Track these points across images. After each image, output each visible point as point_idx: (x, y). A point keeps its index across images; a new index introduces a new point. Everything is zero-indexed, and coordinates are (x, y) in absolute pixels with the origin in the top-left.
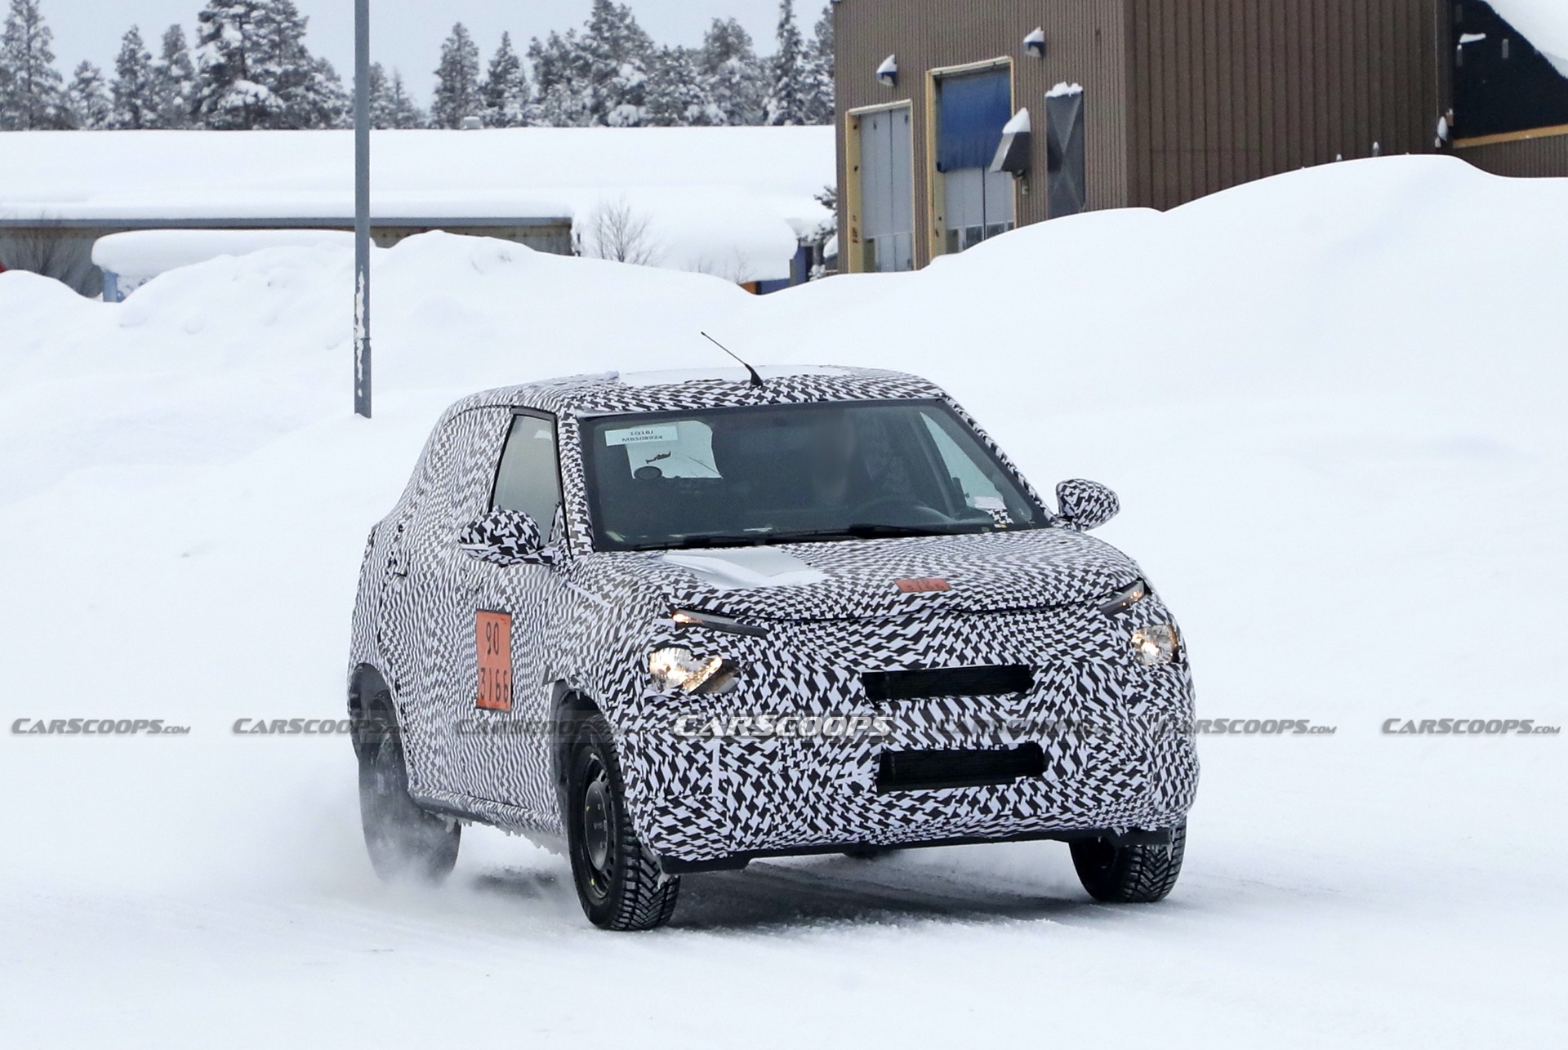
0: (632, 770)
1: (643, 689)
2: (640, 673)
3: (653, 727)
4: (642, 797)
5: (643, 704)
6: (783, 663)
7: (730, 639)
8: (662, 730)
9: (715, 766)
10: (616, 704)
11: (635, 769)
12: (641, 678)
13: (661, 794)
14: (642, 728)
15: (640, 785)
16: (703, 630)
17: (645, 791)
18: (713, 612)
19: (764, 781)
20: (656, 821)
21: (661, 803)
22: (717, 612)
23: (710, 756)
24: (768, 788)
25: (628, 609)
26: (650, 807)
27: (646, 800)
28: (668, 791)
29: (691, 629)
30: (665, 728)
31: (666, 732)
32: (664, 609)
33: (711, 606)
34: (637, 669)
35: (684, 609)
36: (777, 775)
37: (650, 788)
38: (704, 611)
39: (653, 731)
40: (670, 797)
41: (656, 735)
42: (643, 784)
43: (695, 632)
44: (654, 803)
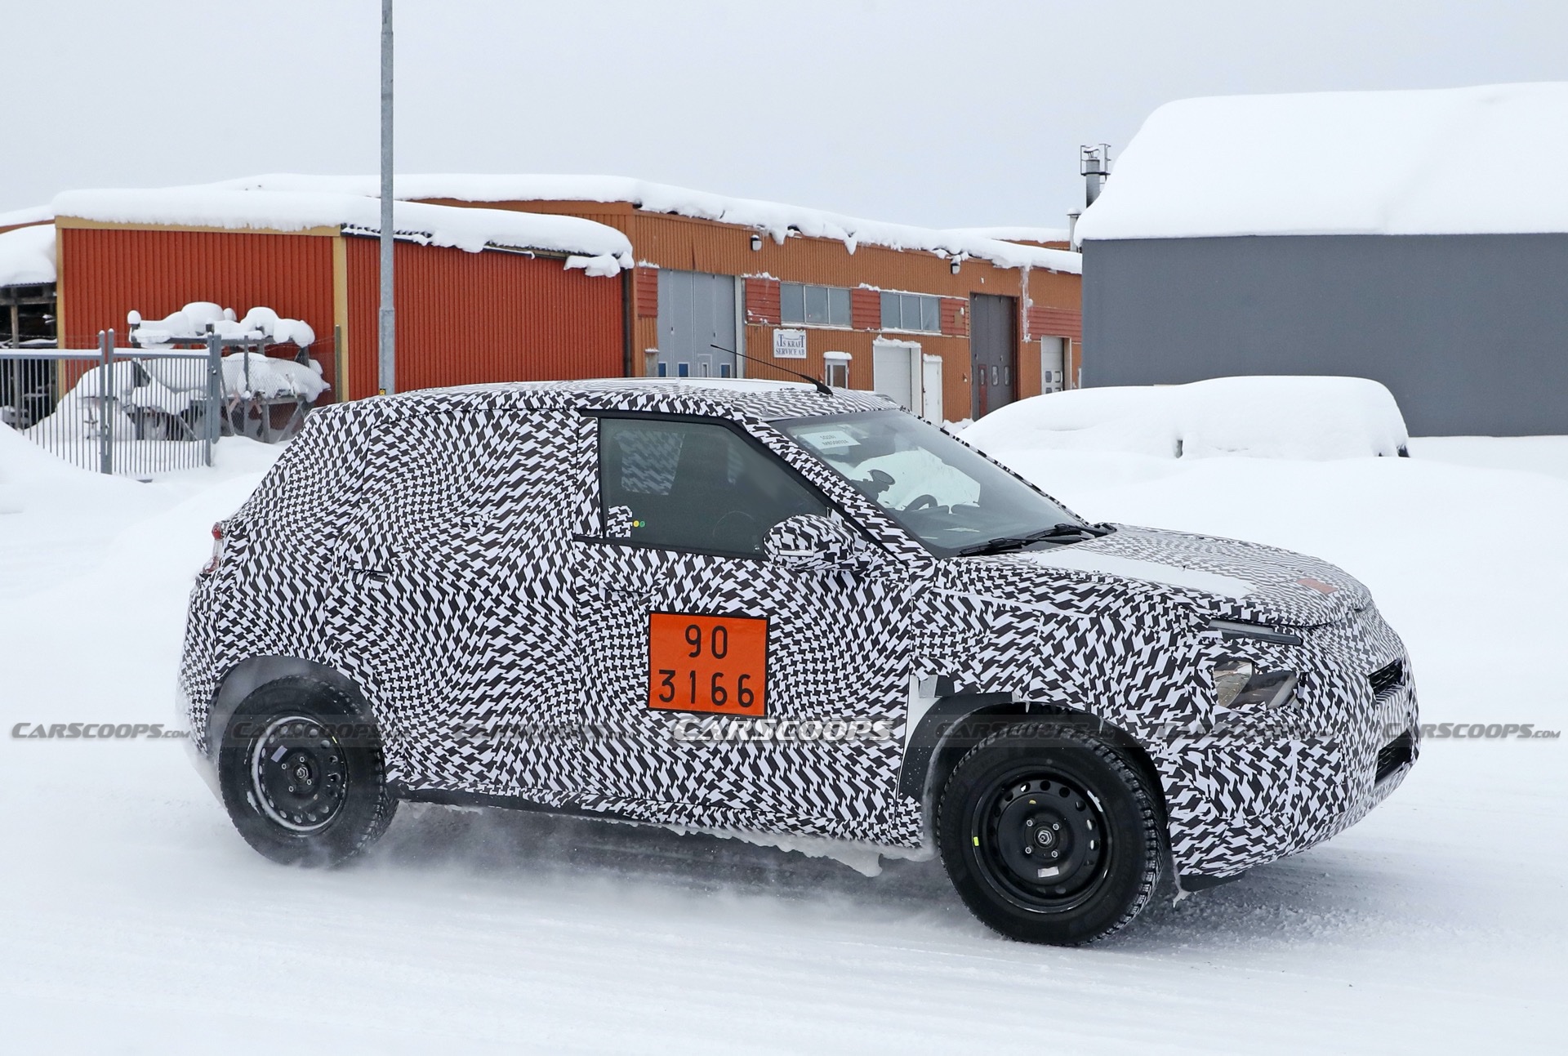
0: (1190, 790)
1: (1211, 706)
2: (1199, 690)
3: (1229, 744)
4: (1210, 818)
5: (1213, 721)
6: (1331, 671)
7: (1279, 649)
8: (1239, 748)
9: (1291, 783)
10: (1161, 720)
11: (1196, 789)
12: (1204, 695)
13: (1240, 815)
14: (1211, 746)
15: (1202, 807)
16: (1250, 641)
17: (1214, 813)
18: (1247, 622)
19: (1329, 794)
20: (1223, 841)
21: (1238, 822)
22: (1254, 621)
23: (1289, 772)
24: (1331, 800)
25: (1133, 620)
26: (1222, 827)
27: (1216, 822)
28: (1249, 811)
29: (1240, 641)
30: (1243, 746)
31: (1244, 749)
32: (1194, 620)
33: (1246, 614)
34: (1193, 684)
35: (1216, 619)
36: (1340, 787)
37: (1221, 808)
38: (1239, 621)
39: (1228, 750)
40: (1250, 818)
41: (1231, 754)
42: (1211, 805)
43: (1245, 643)
44: (1230, 824)
